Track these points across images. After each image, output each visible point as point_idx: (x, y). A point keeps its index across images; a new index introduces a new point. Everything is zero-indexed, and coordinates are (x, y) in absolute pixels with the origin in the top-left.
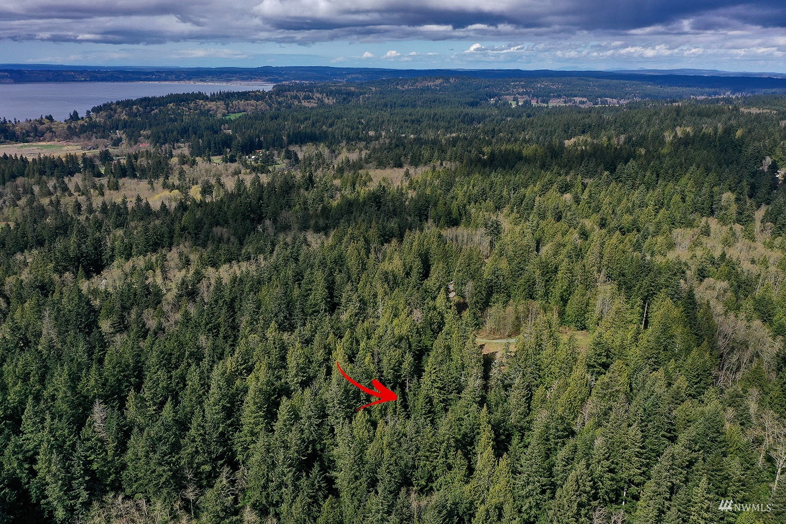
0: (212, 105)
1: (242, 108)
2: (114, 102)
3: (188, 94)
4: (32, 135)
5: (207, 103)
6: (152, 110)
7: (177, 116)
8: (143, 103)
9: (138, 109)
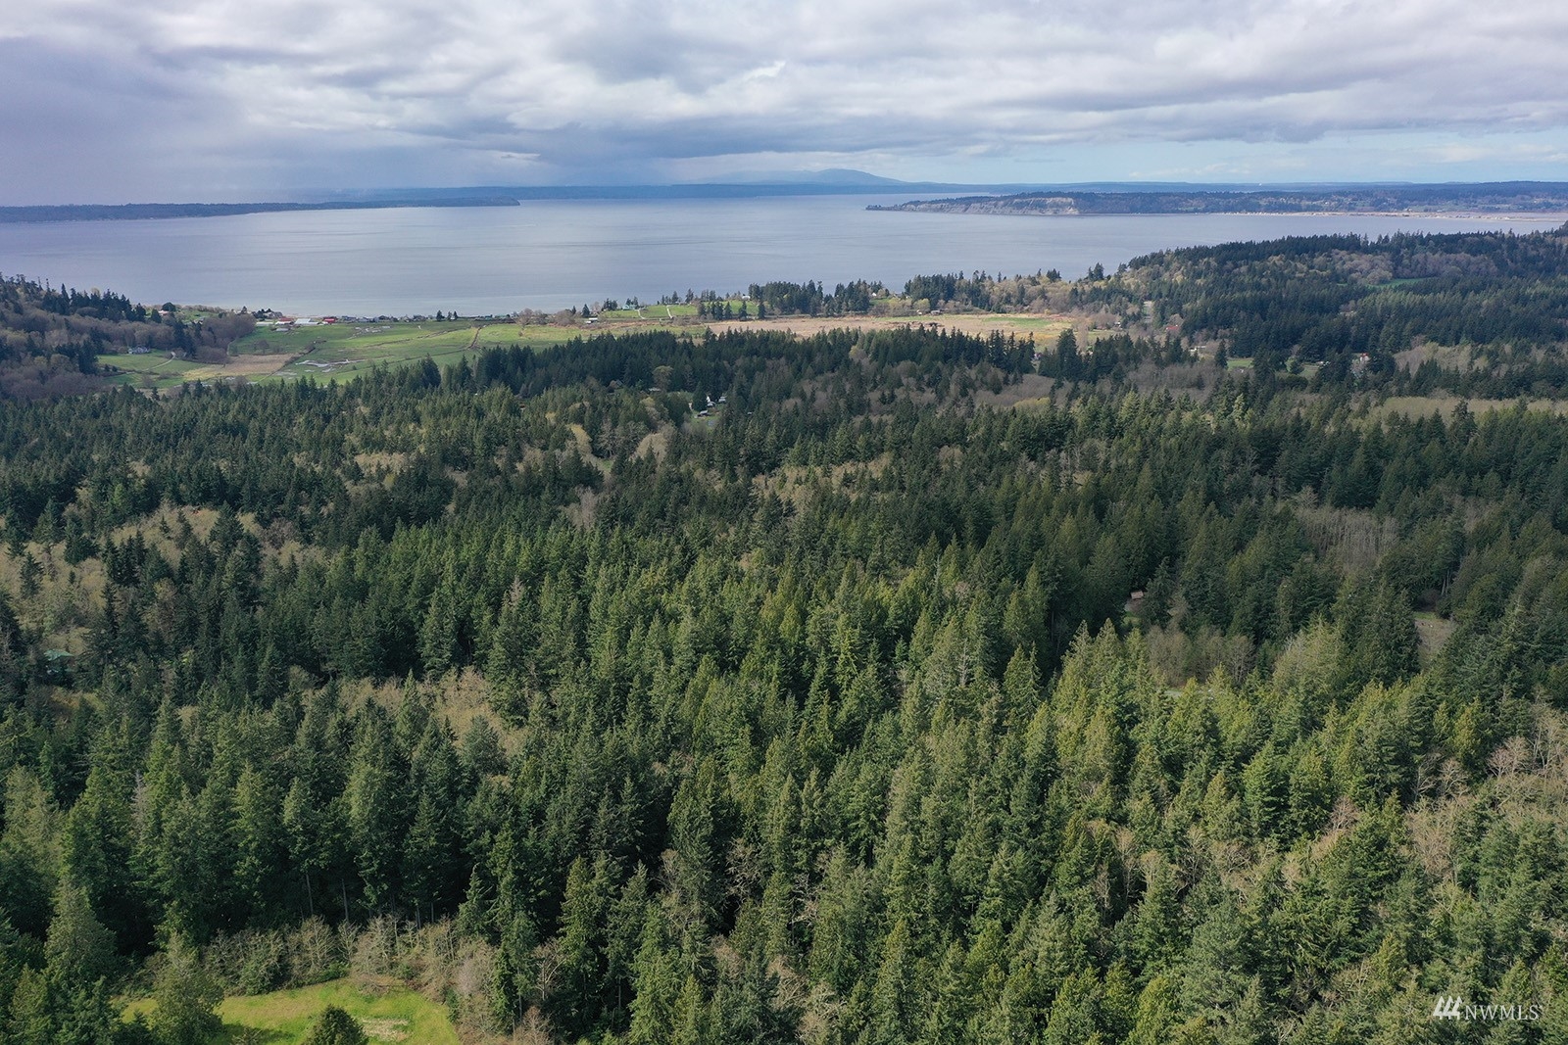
0: (1362, 261)
1: (1430, 268)
2: (1173, 250)
3: (1324, 238)
4: (1013, 300)
5: (1354, 255)
6: (1236, 266)
7: (1276, 279)
8: (1224, 254)
9: (1208, 263)
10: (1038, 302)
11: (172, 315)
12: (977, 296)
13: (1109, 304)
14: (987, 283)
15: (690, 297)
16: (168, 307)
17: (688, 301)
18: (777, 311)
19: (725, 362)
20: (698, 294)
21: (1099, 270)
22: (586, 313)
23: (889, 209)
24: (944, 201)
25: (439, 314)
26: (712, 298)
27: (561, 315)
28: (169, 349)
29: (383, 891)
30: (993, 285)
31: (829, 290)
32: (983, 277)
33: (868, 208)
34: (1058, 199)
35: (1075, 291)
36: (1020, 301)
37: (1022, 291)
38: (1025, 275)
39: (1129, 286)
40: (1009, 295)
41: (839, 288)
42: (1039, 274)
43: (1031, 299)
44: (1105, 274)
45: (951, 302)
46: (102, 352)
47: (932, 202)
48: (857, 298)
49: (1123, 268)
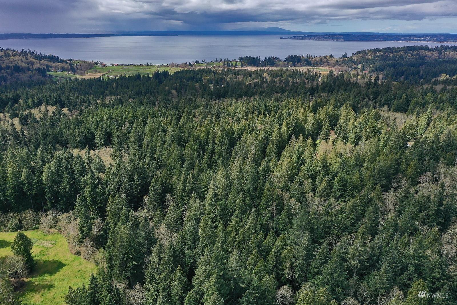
0: (429, 53)
1: (450, 56)
2: (369, 49)
4: (318, 63)
5: (426, 52)
6: (389, 54)
7: (401, 58)
8: (385, 51)
9: (380, 53)
10: (326, 64)
11: (71, 62)
12: (307, 62)
13: (347, 65)
14: (311, 58)
15: (221, 60)
16: (71, 60)
17: (220, 61)
18: (246, 65)
19: (225, 76)
20: (223, 59)
21: (346, 55)
22: (190, 64)
23: (286, 39)
24: (303, 36)
25: (147, 64)
26: (228, 60)
27: (182, 65)
28: (69, 71)
29: (52, 203)
30: (312, 58)
31: (262, 59)
32: (310, 56)
33: (280, 38)
34: (338, 36)
35: (337, 61)
36: (320, 63)
37: (321, 60)
38: (322, 56)
39: (354, 59)
40: (317, 62)
41: (266, 58)
42: (327, 56)
43: (324, 63)
44: (348, 56)
45: (299, 63)
46: (49, 71)
47: (300, 37)
48: (271, 61)
49: (353, 54)
